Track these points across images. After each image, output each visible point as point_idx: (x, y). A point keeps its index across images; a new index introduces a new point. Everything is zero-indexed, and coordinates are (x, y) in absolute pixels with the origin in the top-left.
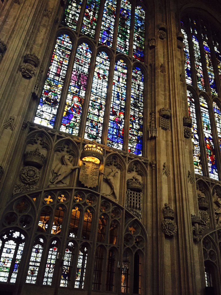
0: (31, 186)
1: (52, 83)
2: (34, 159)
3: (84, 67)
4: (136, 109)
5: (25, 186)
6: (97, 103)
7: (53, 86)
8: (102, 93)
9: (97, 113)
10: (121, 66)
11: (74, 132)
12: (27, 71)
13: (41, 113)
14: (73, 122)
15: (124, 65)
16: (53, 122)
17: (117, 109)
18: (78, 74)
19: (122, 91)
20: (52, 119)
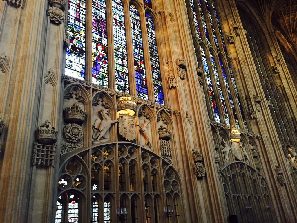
0: (76, 145)
1: (74, 29)
2: (77, 116)
3: (101, 12)
4: (153, 59)
5: (70, 145)
6: (120, 52)
7: (76, 32)
8: (122, 41)
9: (121, 63)
10: (134, 12)
11: (105, 84)
12: (56, 16)
13: (70, 64)
14: (101, 73)
15: (136, 11)
16: (83, 73)
17: (137, 59)
18: (97, 20)
19: (138, 39)
20: (82, 70)
